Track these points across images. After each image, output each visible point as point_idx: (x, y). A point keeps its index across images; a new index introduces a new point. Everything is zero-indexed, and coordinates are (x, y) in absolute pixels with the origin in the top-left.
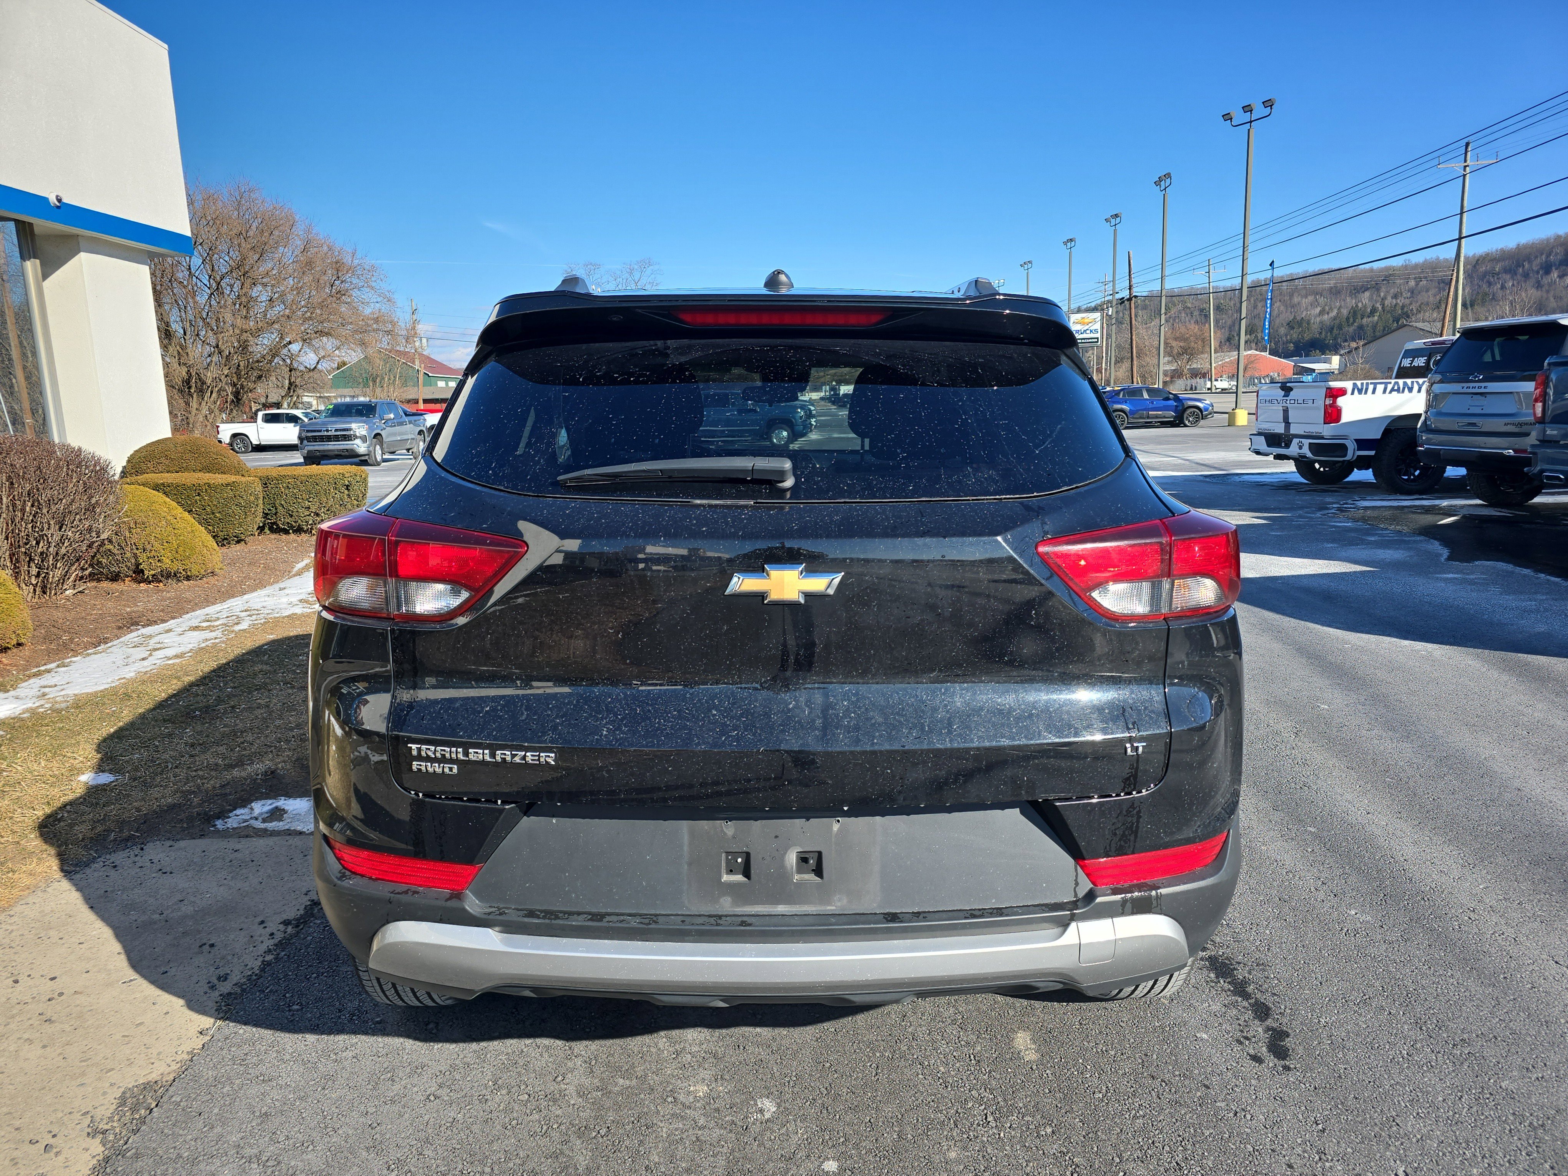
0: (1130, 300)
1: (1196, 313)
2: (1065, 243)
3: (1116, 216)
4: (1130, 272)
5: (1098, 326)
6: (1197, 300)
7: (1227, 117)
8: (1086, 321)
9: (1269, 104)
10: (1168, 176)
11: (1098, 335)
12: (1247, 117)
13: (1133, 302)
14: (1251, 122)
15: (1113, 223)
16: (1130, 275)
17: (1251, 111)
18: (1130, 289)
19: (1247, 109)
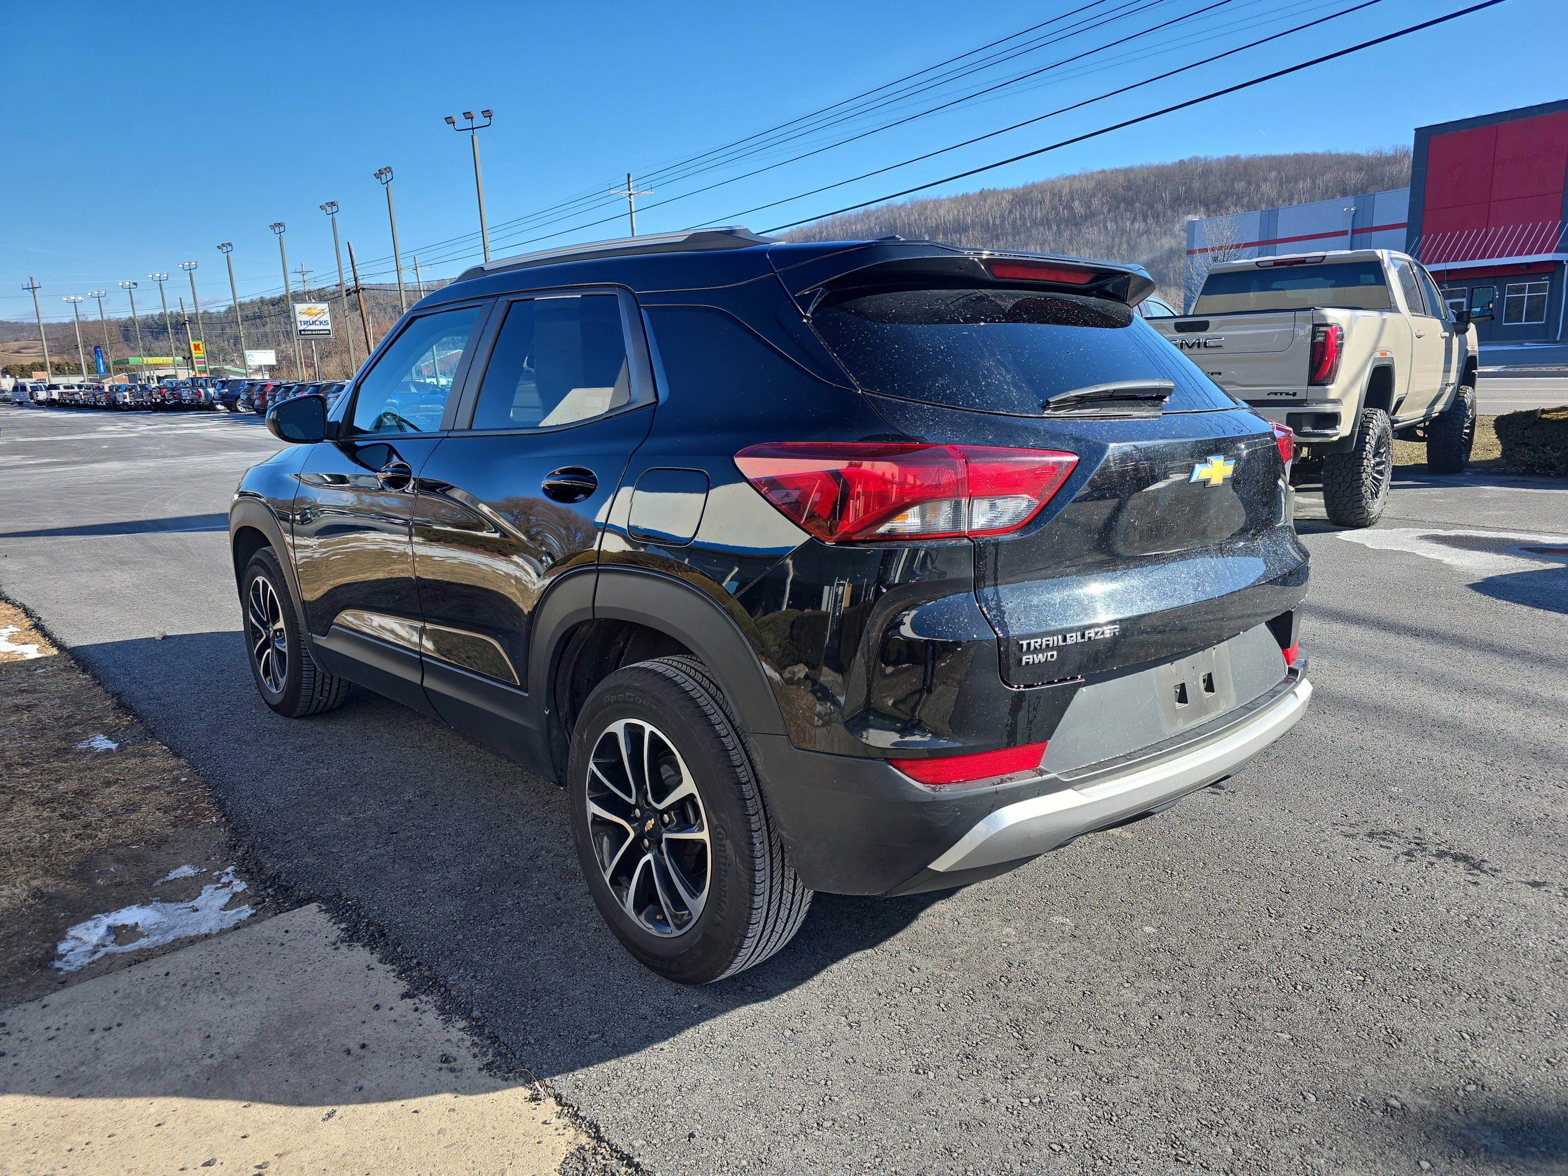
0: (357, 291)
1: (389, 310)
2: (273, 227)
3: (333, 204)
4: (353, 263)
5: (327, 317)
6: (388, 296)
7: (449, 120)
8: (314, 311)
9: (487, 114)
10: (389, 169)
11: (329, 327)
12: (468, 124)
13: (360, 294)
14: (473, 129)
15: (329, 211)
16: (353, 267)
17: (472, 118)
18: (356, 280)
19: (468, 116)
